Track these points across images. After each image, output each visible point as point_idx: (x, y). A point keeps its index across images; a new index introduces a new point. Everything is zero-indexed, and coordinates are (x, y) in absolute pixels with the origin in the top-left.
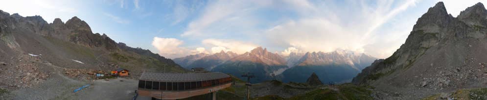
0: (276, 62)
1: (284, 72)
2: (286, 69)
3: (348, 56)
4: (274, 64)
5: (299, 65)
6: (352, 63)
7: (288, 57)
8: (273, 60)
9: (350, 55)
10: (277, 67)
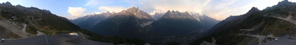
0: (145, 17)
1: (152, 23)
2: (153, 22)
3: (194, 15)
4: (144, 18)
5: (165, 18)
6: (199, 20)
7: (153, 16)
8: (143, 15)
9: (196, 16)
10: (146, 20)
